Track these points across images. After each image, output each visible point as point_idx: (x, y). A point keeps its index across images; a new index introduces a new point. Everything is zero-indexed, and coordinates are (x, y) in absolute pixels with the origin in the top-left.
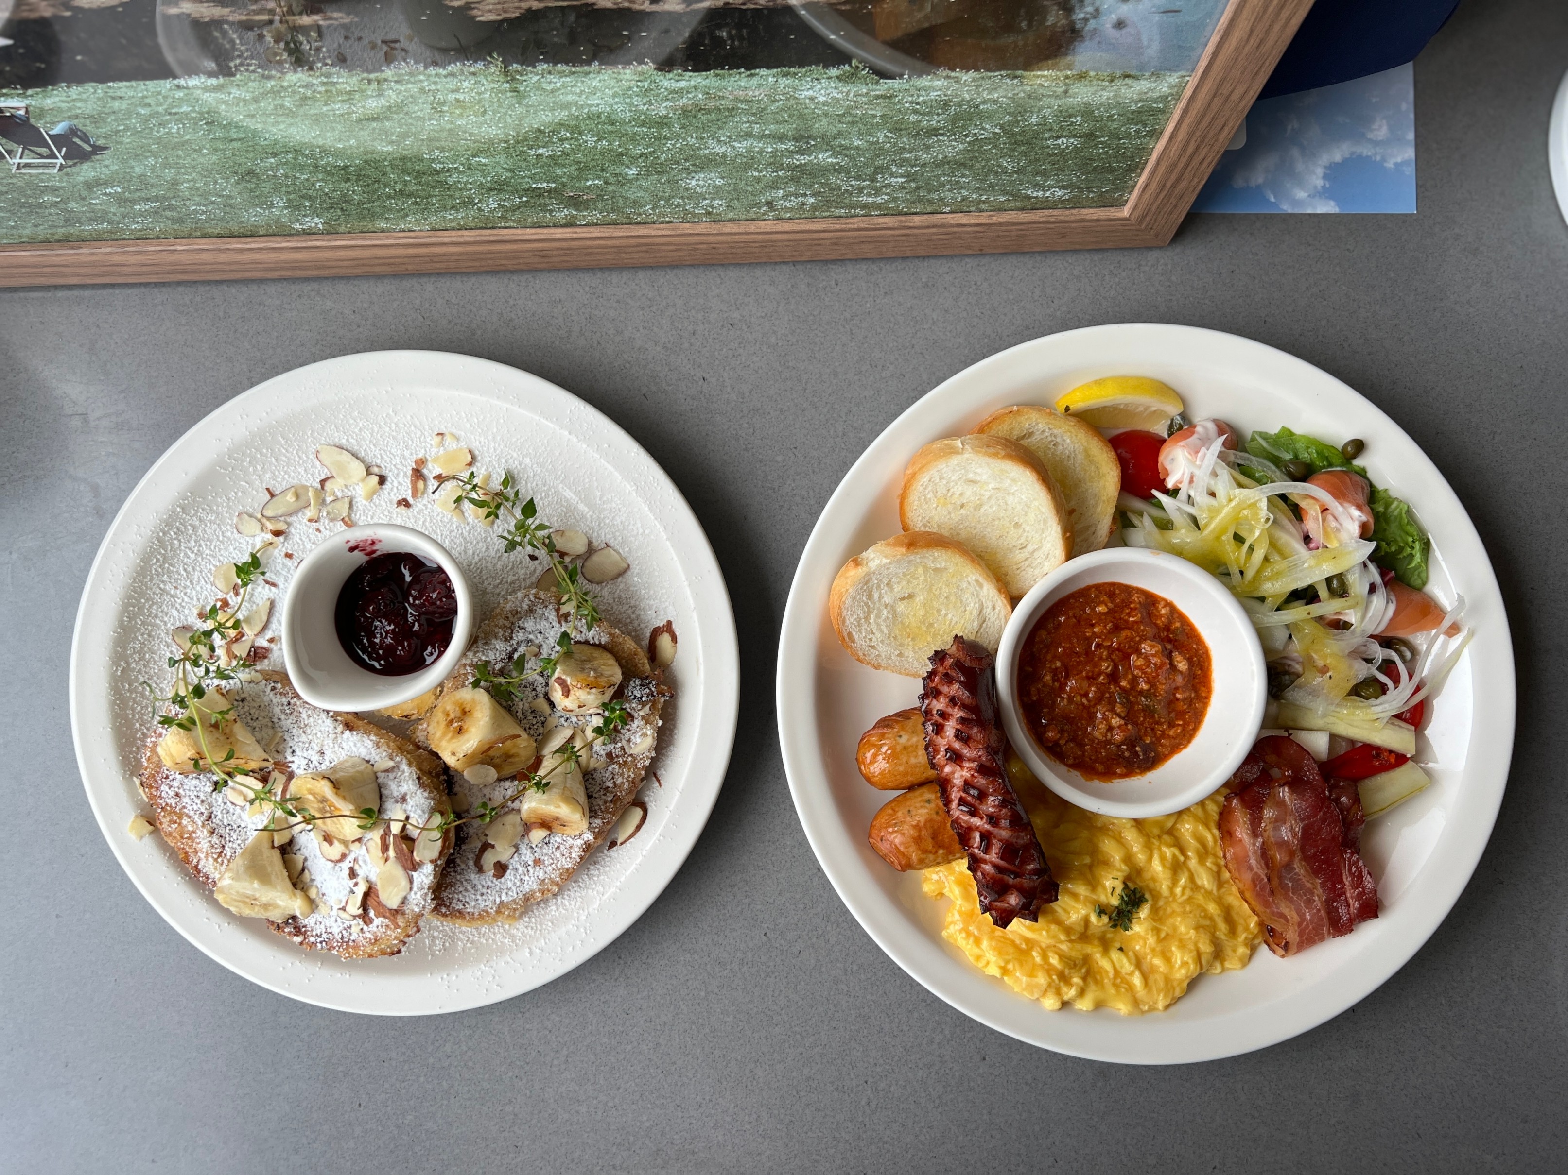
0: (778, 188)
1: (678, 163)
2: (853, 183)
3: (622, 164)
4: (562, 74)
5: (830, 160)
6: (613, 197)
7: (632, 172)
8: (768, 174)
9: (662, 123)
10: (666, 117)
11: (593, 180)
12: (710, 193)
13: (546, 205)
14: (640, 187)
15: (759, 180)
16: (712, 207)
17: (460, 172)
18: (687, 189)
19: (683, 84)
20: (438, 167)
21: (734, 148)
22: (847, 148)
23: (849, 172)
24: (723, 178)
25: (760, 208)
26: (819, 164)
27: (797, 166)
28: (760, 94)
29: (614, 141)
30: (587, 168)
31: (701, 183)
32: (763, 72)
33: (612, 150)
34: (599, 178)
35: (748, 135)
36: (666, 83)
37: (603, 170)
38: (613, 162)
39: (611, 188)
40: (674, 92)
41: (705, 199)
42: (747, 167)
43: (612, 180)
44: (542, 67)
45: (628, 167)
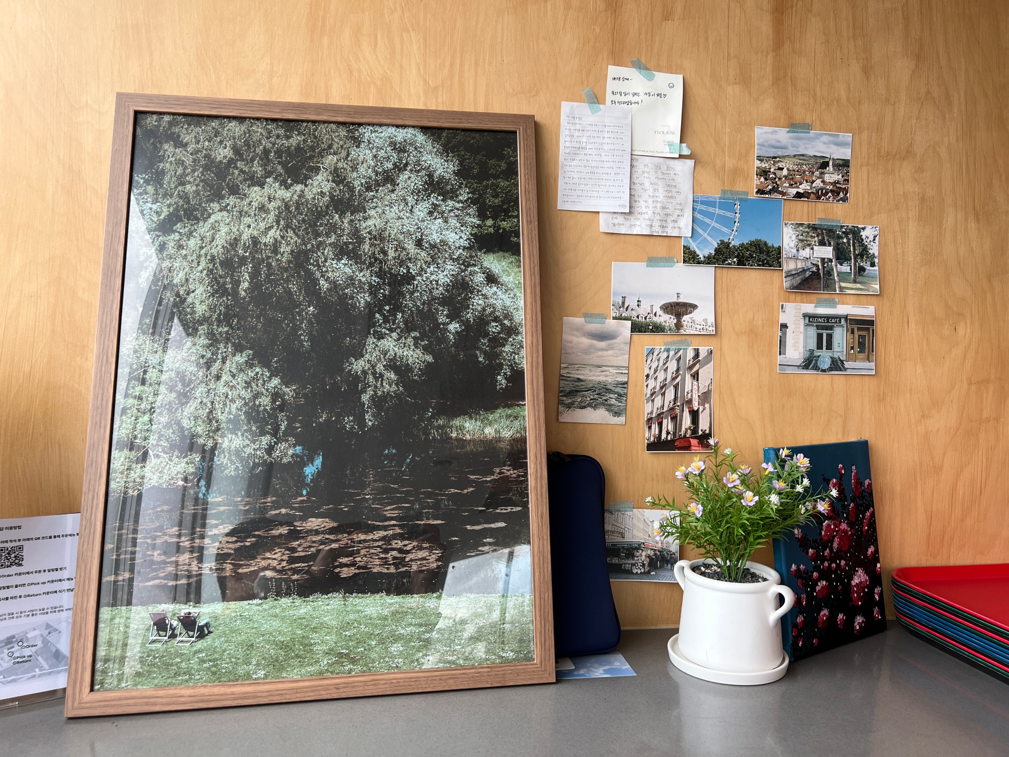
1: (389, 639)
3: (371, 640)
4: (359, 598)
6: (366, 658)
7: (374, 643)
8: (417, 644)
9: (385, 619)
10: (387, 615)
11: (361, 648)
12: (398, 655)
13: (343, 662)
14: (376, 652)
15: (414, 647)
16: (398, 663)
17: (319, 644)
18: (391, 653)
19: (393, 601)
20: (312, 641)
21: (406, 631)
24: (402, 647)
28: (414, 605)
29: (370, 628)
30: (360, 642)
31: (395, 649)
32: (415, 596)
33: (369, 632)
34: (363, 647)
35: (411, 624)
36: (388, 601)
37: (365, 643)
38: (369, 638)
39: (366, 652)
40: (390, 604)
41: (396, 658)
42: (410, 640)
43: (367, 648)
44: (354, 595)
45: (373, 641)
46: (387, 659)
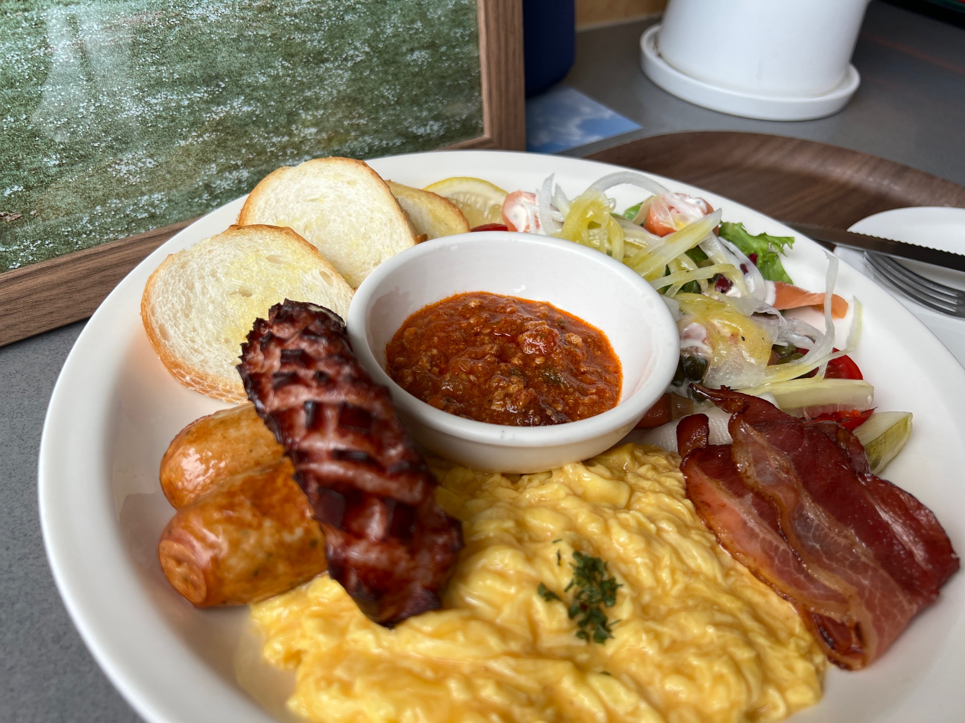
0: (210, 161)
1: (99, 139)
2: (274, 140)
3: (38, 151)
5: (245, 109)
6: (42, 211)
8: (194, 141)
11: (10, 185)
12: (145, 184)
14: (67, 185)
15: (187, 151)
16: (152, 205)
18: (120, 181)
21: (149, 104)
22: (255, 89)
23: (266, 125)
24: (151, 156)
25: (200, 197)
26: (236, 117)
27: (218, 124)
29: (20, 114)
31: (132, 167)
33: (19, 130)
34: (16, 180)
35: (159, 83)
37: (18, 166)
38: (27, 150)
39: (35, 196)
41: (143, 194)
42: (171, 134)
43: (33, 180)
45: (46, 155)
46: (114, 203)
